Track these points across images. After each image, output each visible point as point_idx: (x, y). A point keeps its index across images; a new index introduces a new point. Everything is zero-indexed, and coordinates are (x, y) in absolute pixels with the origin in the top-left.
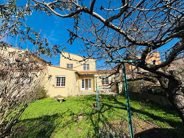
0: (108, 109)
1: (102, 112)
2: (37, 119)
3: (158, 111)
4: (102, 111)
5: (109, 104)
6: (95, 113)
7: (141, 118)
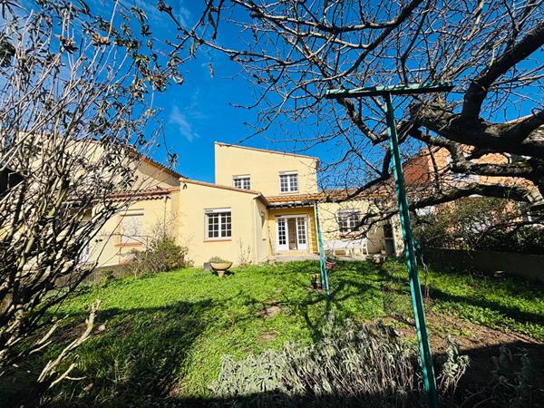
0: (358, 294)
1: (340, 300)
2: (162, 309)
3: (538, 300)
4: (339, 297)
5: (360, 281)
6: (316, 302)
7: (469, 317)
